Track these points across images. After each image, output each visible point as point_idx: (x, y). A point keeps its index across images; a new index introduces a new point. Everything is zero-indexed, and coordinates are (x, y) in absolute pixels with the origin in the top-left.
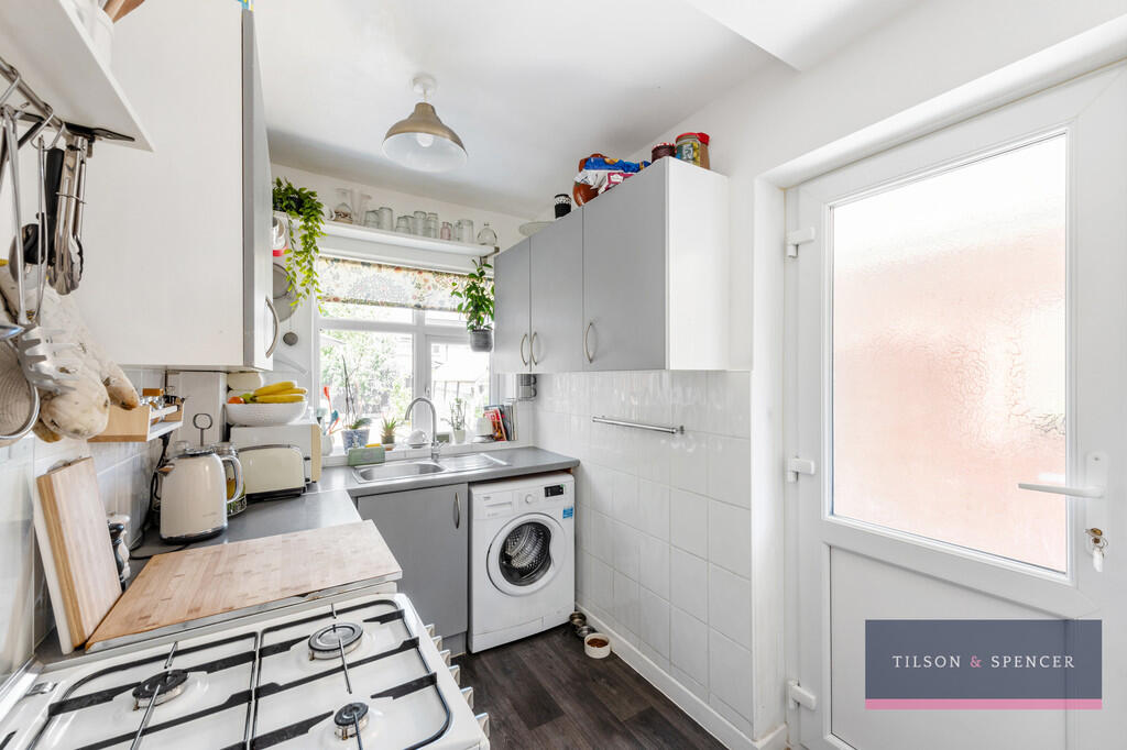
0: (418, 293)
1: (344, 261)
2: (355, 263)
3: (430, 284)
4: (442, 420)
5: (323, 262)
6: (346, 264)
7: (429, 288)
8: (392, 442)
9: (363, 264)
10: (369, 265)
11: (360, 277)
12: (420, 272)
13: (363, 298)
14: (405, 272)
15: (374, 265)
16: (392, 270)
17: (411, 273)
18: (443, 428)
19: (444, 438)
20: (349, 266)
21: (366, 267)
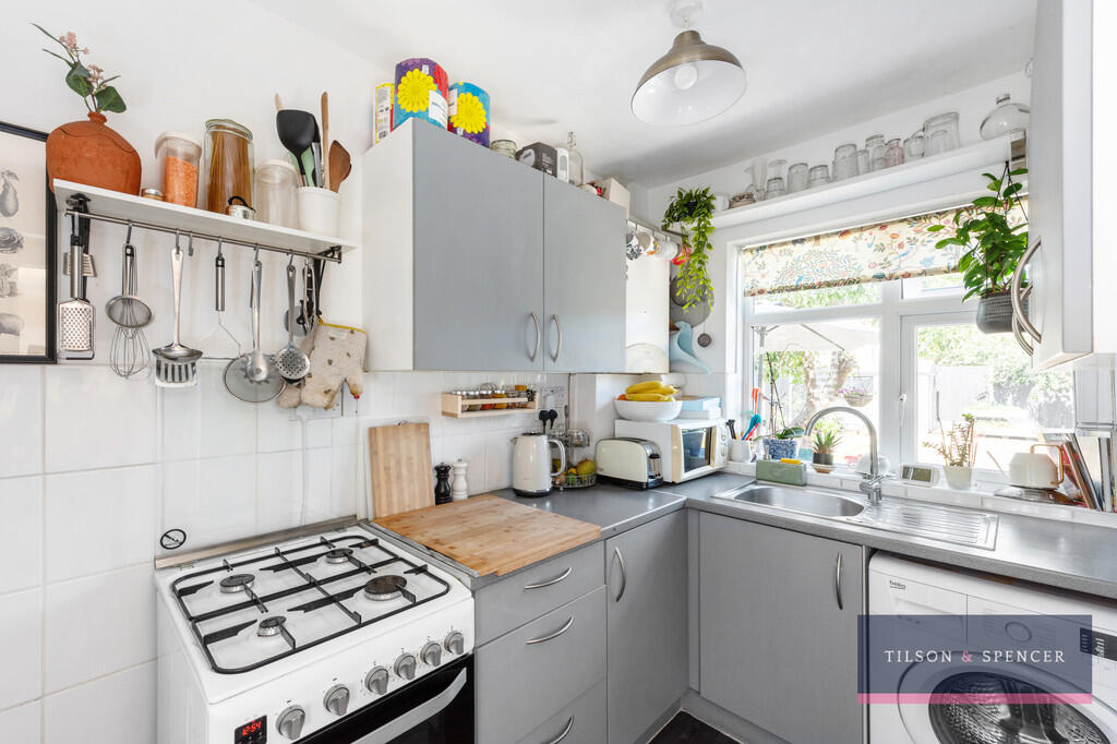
0: (879, 257)
1: (771, 246)
2: (785, 244)
3: (902, 239)
4: (926, 444)
5: (749, 254)
6: (774, 249)
7: (901, 246)
8: (828, 462)
9: (795, 242)
10: (802, 241)
11: (791, 259)
12: (883, 226)
13: (794, 283)
14: (857, 235)
15: (810, 239)
16: (836, 238)
17: (866, 234)
18: (926, 458)
19: (923, 475)
20: (776, 250)
21: (798, 245)
